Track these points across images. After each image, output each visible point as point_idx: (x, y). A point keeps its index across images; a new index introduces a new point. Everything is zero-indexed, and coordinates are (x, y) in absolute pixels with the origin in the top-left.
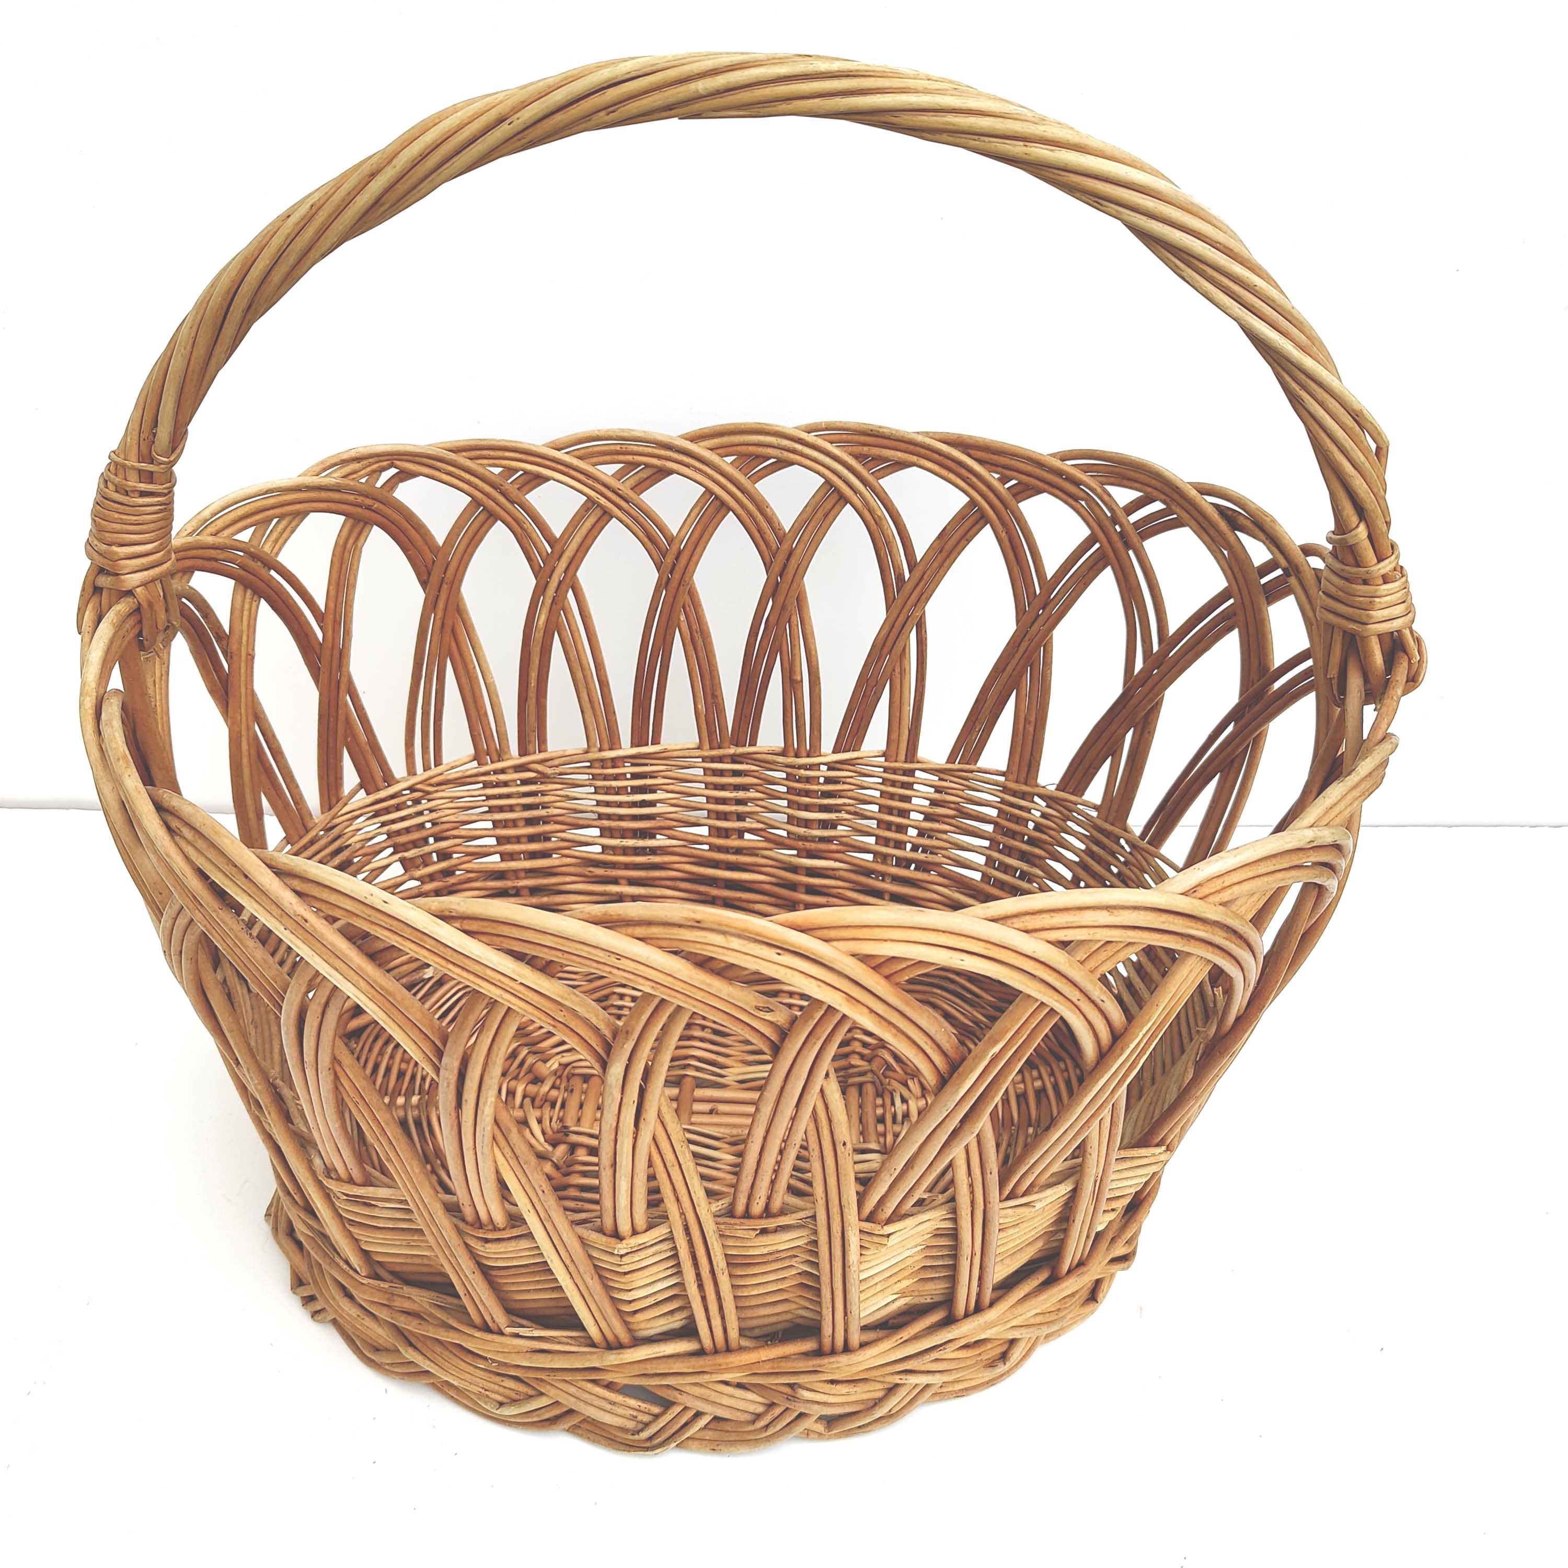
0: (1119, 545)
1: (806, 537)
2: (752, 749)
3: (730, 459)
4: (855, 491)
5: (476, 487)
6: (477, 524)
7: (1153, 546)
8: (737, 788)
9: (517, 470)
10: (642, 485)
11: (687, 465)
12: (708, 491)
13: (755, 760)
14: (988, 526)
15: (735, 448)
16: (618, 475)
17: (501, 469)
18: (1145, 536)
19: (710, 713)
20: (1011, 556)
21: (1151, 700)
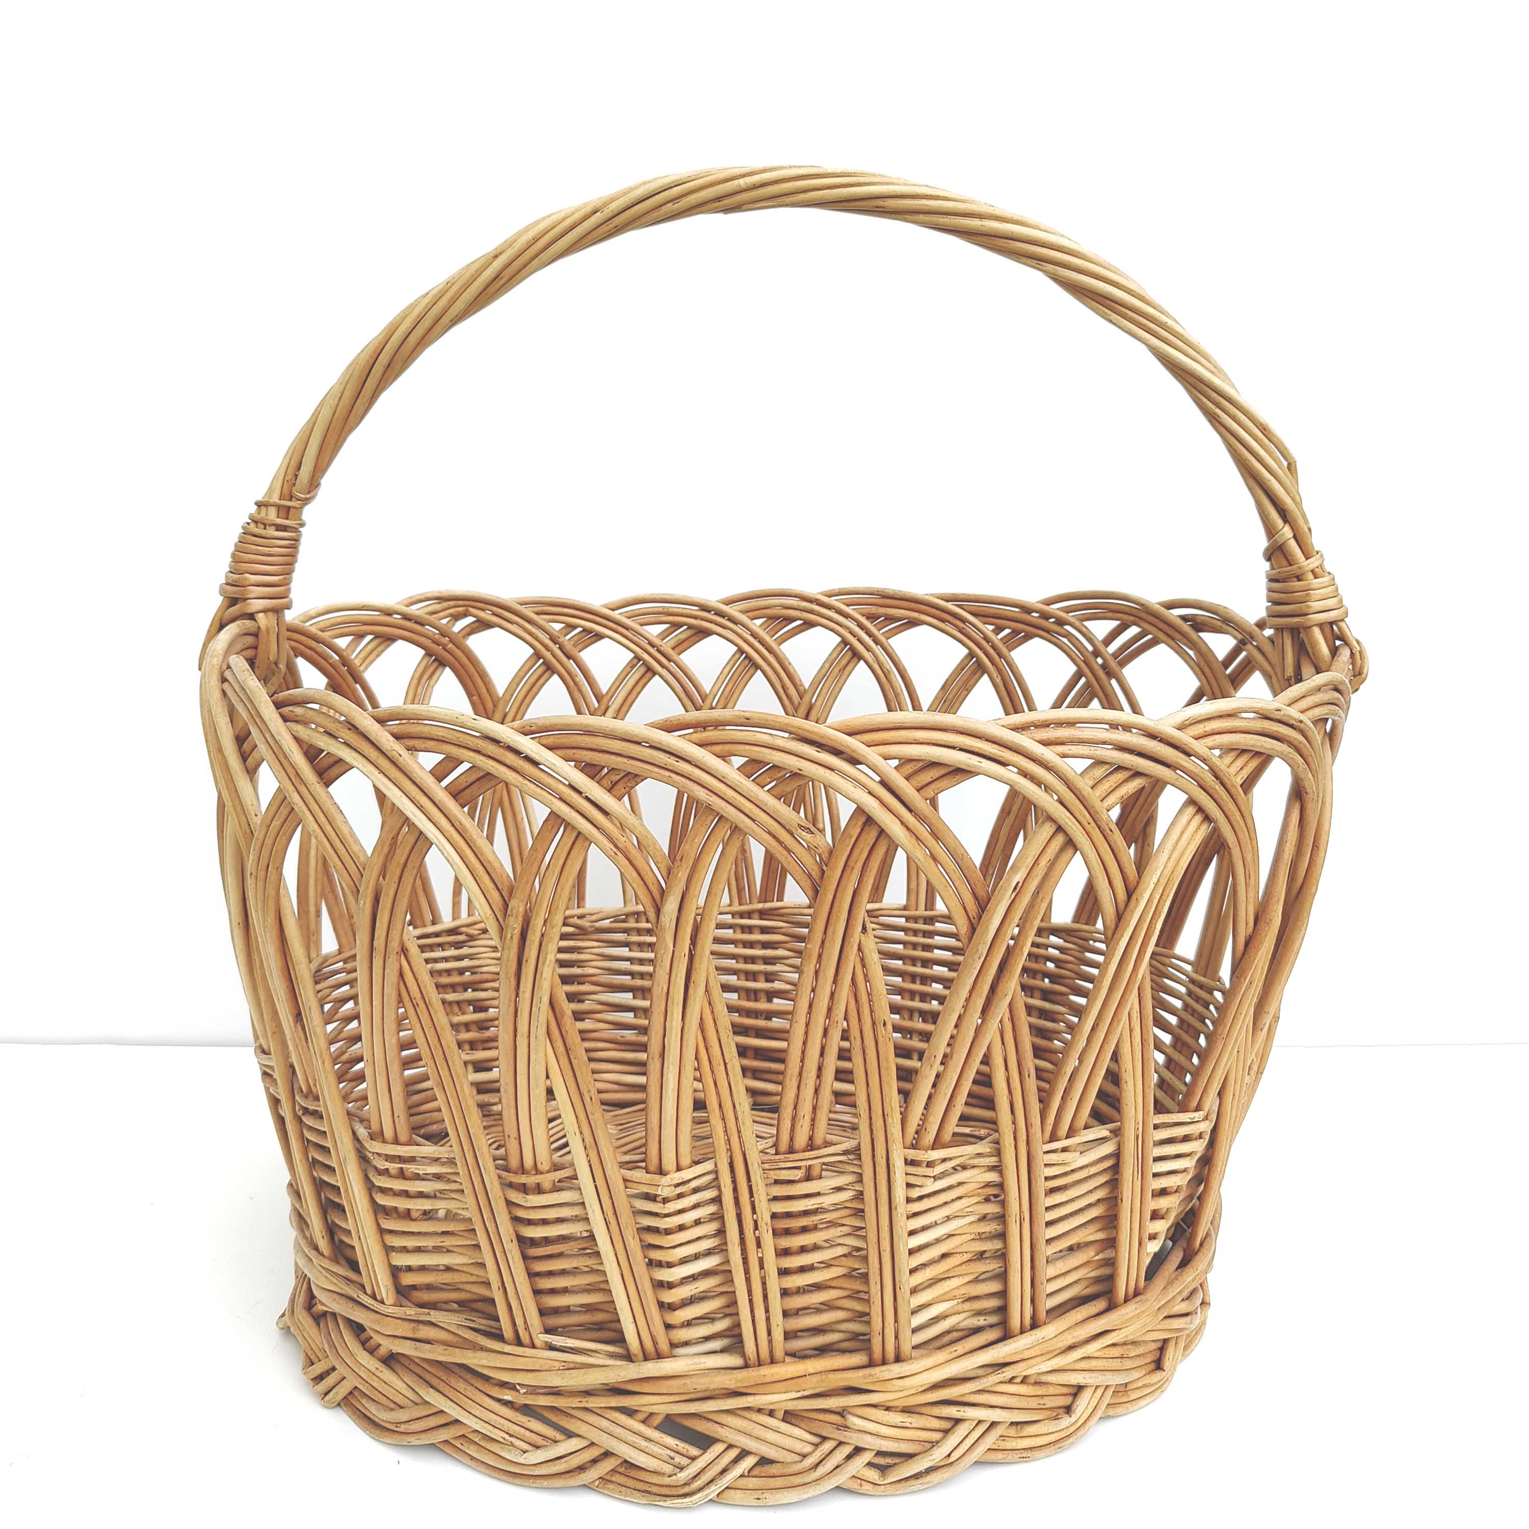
0: (1101, 674)
1: (824, 691)
2: (779, 904)
3: (759, 622)
4: (868, 649)
5: (536, 639)
6: (535, 677)
7: (1130, 672)
8: (765, 945)
9: (574, 627)
10: (682, 646)
11: (724, 627)
12: (741, 651)
13: (782, 915)
14: (986, 676)
15: (765, 611)
16: (664, 635)
17: (563, 625)
18: (1123, 664)
19: (740, 870)
20: (1007, 701)
21: (1147, 811)
